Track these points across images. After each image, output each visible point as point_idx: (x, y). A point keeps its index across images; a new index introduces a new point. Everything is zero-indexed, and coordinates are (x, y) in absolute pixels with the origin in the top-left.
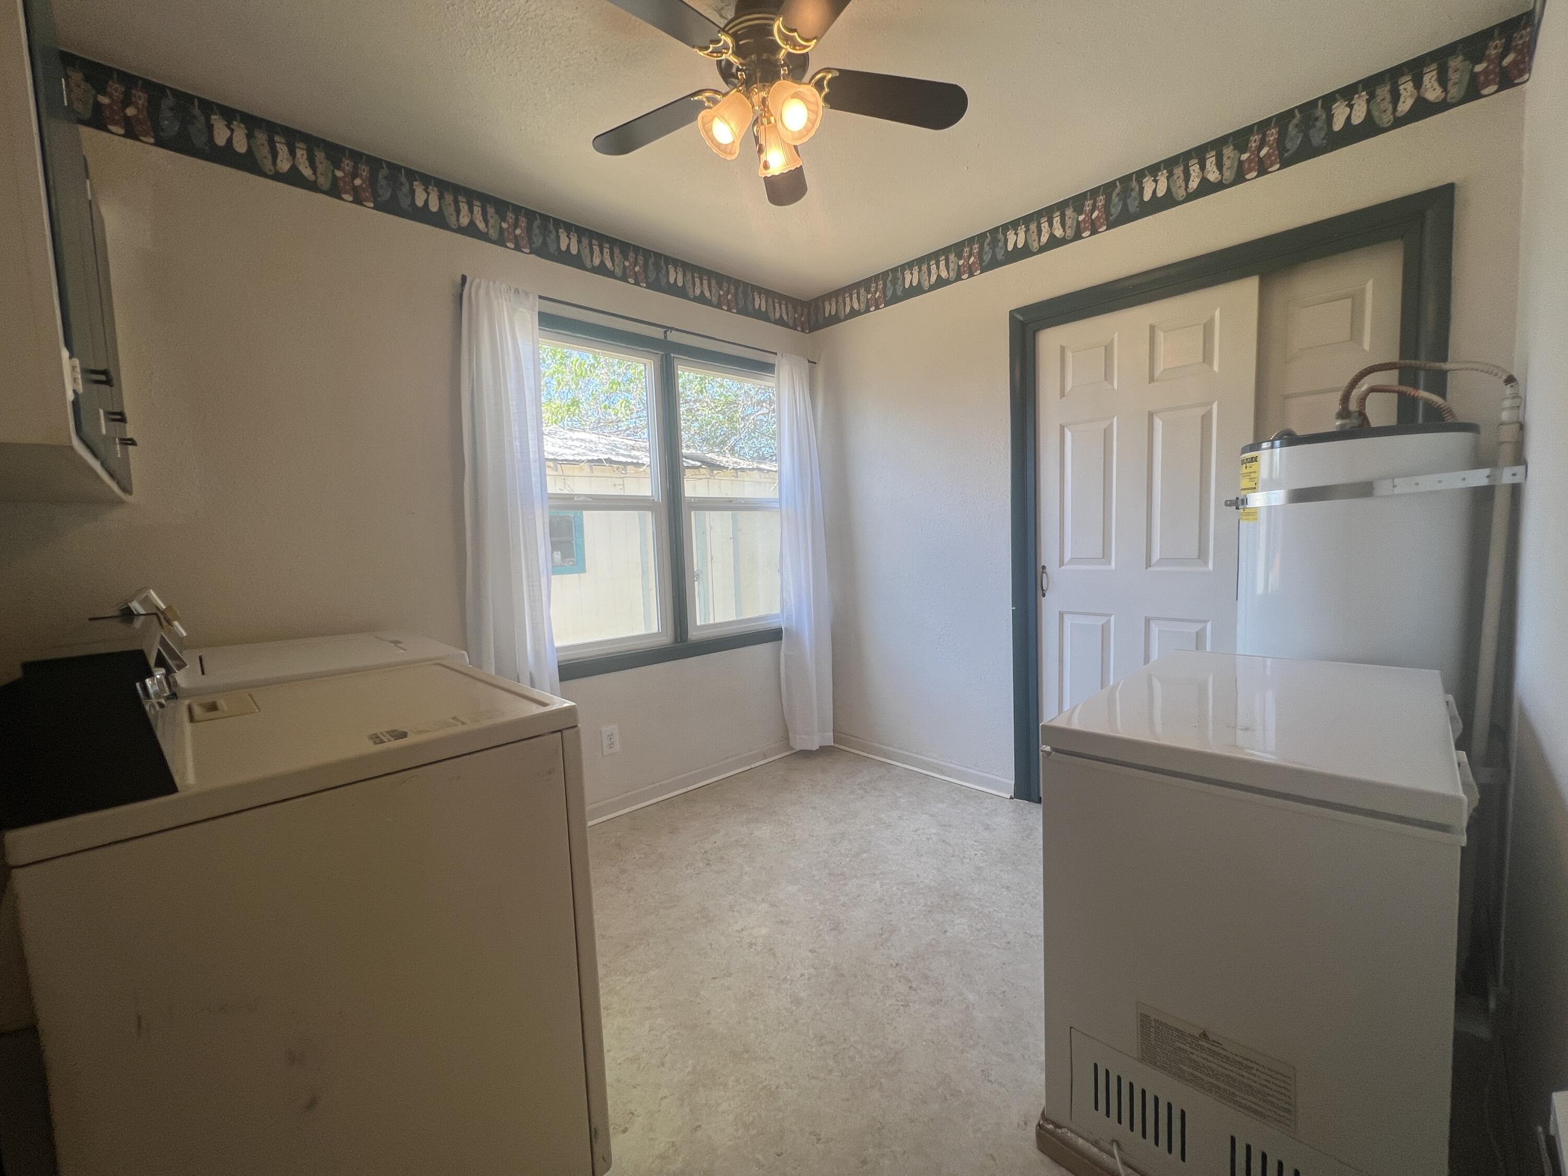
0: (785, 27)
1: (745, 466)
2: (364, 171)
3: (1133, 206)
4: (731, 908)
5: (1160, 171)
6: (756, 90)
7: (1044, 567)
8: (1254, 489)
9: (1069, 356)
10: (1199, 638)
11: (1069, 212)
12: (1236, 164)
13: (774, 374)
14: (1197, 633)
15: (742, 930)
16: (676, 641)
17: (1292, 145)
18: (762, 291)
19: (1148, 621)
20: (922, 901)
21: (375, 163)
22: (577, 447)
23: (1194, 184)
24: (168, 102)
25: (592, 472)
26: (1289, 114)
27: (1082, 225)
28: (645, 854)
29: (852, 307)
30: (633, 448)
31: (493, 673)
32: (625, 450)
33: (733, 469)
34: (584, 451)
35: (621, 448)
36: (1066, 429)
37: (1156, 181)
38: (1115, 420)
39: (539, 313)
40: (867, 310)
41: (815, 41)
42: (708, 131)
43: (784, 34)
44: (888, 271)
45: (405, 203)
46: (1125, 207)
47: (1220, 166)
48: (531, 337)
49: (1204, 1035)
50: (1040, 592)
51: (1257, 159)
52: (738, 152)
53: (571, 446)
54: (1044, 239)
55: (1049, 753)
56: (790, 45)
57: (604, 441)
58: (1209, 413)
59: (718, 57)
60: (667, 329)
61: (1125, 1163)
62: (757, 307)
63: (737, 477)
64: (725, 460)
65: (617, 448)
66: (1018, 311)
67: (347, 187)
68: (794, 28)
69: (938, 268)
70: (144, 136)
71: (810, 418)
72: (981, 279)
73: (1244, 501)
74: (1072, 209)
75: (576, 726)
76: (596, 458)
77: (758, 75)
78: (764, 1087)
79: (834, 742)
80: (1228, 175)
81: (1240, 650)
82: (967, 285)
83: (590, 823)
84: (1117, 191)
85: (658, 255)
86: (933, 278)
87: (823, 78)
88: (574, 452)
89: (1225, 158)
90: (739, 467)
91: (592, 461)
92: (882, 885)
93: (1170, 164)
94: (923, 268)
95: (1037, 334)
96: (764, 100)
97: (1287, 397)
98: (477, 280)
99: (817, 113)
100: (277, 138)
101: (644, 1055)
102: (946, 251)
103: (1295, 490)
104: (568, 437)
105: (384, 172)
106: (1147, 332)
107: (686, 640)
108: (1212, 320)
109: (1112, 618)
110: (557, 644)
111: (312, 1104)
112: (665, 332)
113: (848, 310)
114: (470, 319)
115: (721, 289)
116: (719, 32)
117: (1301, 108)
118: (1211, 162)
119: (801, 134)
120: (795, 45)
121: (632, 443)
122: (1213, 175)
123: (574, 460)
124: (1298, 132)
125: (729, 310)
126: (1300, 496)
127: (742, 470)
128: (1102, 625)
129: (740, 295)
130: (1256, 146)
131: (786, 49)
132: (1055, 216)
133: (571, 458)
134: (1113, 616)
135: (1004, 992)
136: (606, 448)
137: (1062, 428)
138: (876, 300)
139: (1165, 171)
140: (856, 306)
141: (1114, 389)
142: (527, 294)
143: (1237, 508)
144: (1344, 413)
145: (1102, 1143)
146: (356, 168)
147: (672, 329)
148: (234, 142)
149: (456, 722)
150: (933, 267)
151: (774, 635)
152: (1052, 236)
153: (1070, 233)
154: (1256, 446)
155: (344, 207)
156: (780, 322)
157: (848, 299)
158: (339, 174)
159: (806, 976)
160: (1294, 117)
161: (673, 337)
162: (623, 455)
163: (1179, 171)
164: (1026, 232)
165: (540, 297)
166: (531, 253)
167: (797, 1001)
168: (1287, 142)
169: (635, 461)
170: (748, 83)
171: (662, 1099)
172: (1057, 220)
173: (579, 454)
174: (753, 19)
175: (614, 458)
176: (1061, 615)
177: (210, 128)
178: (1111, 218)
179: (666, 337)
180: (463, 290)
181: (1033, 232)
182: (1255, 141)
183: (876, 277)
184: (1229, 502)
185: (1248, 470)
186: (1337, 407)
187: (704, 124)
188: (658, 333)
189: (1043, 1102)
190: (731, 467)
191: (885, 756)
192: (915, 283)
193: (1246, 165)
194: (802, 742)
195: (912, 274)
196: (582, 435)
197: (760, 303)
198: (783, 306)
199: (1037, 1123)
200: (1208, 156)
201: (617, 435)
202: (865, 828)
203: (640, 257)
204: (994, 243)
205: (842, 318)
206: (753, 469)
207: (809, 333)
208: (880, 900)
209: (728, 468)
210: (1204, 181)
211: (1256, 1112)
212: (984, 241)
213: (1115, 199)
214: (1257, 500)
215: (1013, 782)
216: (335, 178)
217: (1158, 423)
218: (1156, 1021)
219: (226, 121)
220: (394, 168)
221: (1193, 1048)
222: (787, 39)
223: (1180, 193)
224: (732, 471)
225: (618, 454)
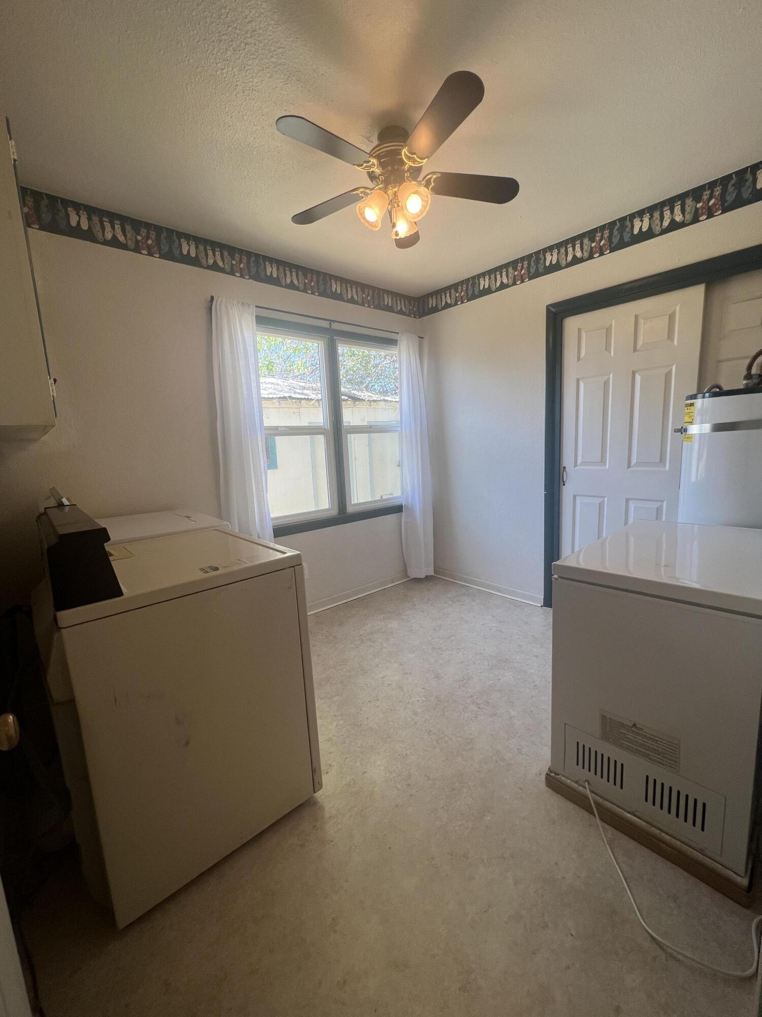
0: (409, 152)
1: (375, 399)
2: (153, 235)
3: (627, 237)
4: (377, 666)
5: (645, 214)
6: (391, 188)
7: (564, 468)
8: (691, 423)
9: (584, 335)
10: (659, 511)
11: (586, 241)
12: (693, 210)
13: (397, 346)
14: (657, 508)
15: (384, 677)
16: (339, 513)
17: (730, 198)
18: (389, 292)
19: (627, 500)
20: (486, 663)
21: (158, 229)
22: (269, 388)
23: (666, 223)
24: (45, 202)
25: (280, 405)
26: (728, 177)
27: (594, 250)
28: (325, 636)
29: (446, 302)
30: (304, 388)
31: (237, 531)
32: (300, 389)
33: (368, 400)
34: (274, 391)
35: (296, 389)
36: (580, 381)
37: (642, 221)
38: (611, 375)
39: (256, 316)
40: (456, 304)
41: (426, 159)
42: (362, 214)
43: (407, 156)
44: (469, 278)
45: (176, 253)
46: (622, 237)
47: (683, 211)
48: (252, 331)
49: (634, 725)
50: (562, 483)
51: (707, 207)
52: (380, 226)
53: (265, 387)
54: (570, 258)
55: (556, 579)
56: (411, 162)
57: (286, 384)
58: (670, 373)
59: (368, 170)
60: (331, 321)
61: (592, 791)
62: (386, 304)
63: (371, 406)
64: (363, 394)
65: (294, 388)
66: (553, 305)
67: (144, 246)
68: (414, 152)
69: (501, 276)
70: (34, 225)
71: (420, 374)
72: (529, 284)
73: (686, 430)
74: (587, 239)
75: (301, 564)
76: (282, 396)
77: (392, 179)
78: (399, 755)
79: (435, 573)
80: (689, 217)
81: (680, 520)
82: (520, 288)
83: (309, 614)
84: (617, 227)
85: (325, 274)
86: (498, 284)
87: (431, 178)
88: (268, 392)
89: (687, 206)
90: (372, 399)
91: (280, 398)
92: (463, 654)
93: (651, 209)
94: (491, 276)
95: (563, 320)
96: (395, 193)
97: (720, 361)
98: (220, 298)
99: (427, 202)
100: (105, 219)
101: (334, 738)
102: (506, 266)
103: (716, 424)
104: (263, 382)
105: (164, 234)
106: (633, 320)
107: (346, 513)
108: (674, 312)
109: (606, 499)
110: (272, 516)
111: (187, 743)
112: (330, 323)
113: (443, 303)
114: (217, 324)
115: (364, 293)
116: (369, 157)
117: (737, 173)
118: (677, 209)
119: (418, 215)
120: (414, 161)
121: (303, 384)
122: (678, 218)
123: (269, 398)
124: (734, 189)
125: (369, 307)
126: (719, 428)
127: (374, 401)
128: (600, 503)
129: (376, 296)
130: (707, 199)
131: (409, 164)
132: (576, 243)
133: (267, 396)
134: (606, 498)
135: (532, 711)
136: (288, 389)
137: (578, 380)
138: (462, 297)
139: (648, 214)
140: (449, 301)
141: (611, 356)
142: (249, 305)
143: (682, 433)
144: (749, 376)
145: (580, 782)
146: (148, 233)
147: (334, 321)
148: (81, 223)
149: (241, 562)
150: (498, 276)
151: (398, 509)
152: (574, 256)
153: (586, 255)
154: (694, 397)
155: (142, 259)
156: (401, 312)
157: (443, 297)
158: (139, 238)
159: (421, 701)
160: (732, 179)
161: (335, 326)
162: (299, 393)
163: (657, 215)
164: (558, 254)
165: (257, 307)
166: (249, 279)
167: (415, 713)
168: (727, 195)
169: (306, 397)
170: (387, 183)
171: (345, 758)
172: (578, 246)
173: (271, 394)
174: (389, 146)
175: (294, 396)
176: (575, 497)
177: (68, 216)
178: (612, 245)
179: (331, 327)
180: (211, 305)
181: (563, 254)
182: (706, 195)
183: (462, 283)
184: (676, 430)
185: (688, 411)
186: (745, 373)
187: (360, 210)
188: (325, 324)
189: (550, 764)
190: (366, 400)
191: (465, 581)
192: (486, 287)
193: (700, 211)
194: (415, 573)
195: (484, 280)
196: (272, 380)
197: (388, 300)
198: (403, 302)
199: (546, 773)
200: (676, 205)
201: (293, 379)
202: (454, 623)
203: (314, 276)
204: (537, 261)
205: (440, 309)
206: (381, 400)
207: (419, 318)
208: (462, 663)
209: (365, 400)
210: (673, 221)
211: (659, 763)
212: (531, 259)
213: (615, 232)
214: (694, 430)
215: (543, 597)
216: (137, 241)
217: (638, 378)
218: (610, 719)
219: (76, 211)
220: (170, 231)
221: (628, 732)
222: (409, 158)
223: (657, 229)
224: (368, 402)
225: (295, 393)
